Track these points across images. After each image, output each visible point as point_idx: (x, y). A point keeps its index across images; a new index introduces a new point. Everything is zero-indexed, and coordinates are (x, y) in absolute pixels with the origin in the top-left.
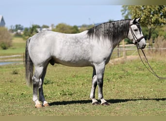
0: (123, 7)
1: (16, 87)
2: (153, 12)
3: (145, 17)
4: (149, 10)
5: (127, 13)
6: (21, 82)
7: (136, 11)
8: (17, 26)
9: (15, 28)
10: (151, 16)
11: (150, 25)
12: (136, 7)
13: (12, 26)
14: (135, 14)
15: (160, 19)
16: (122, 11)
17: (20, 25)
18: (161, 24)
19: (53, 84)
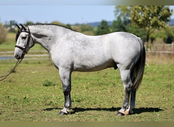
0: (116, 8)
1: (15, 88)
2: (152, 14)
3: (144, 19)
4: (148, 12)
5: (119, 14)
6: (21, 82)
7: (135, 13)
8: (11, 22)
9: (9, 23)
10: (150, 18)
11: (149, 27)
12: (135, 9)
13: (6, 22)
14: (133, 16)
15: (159, 21)
16: (115, 11)
17: (14, 21)
18: (159, 27)
19: (56, 86)
